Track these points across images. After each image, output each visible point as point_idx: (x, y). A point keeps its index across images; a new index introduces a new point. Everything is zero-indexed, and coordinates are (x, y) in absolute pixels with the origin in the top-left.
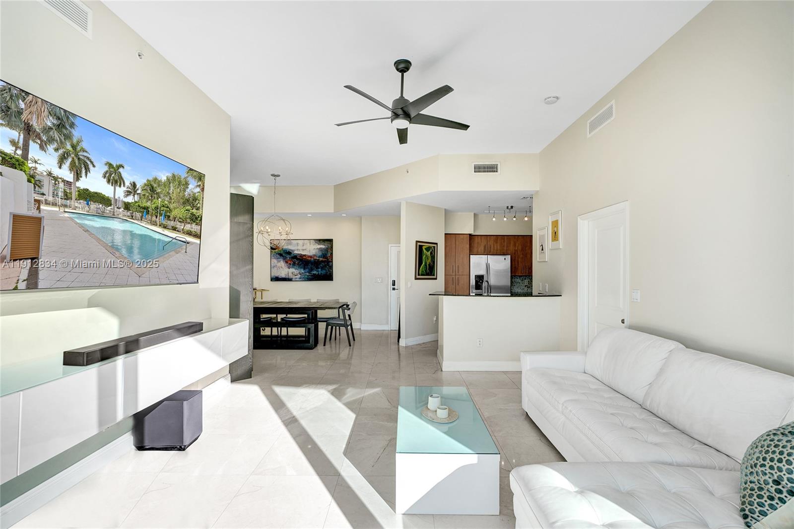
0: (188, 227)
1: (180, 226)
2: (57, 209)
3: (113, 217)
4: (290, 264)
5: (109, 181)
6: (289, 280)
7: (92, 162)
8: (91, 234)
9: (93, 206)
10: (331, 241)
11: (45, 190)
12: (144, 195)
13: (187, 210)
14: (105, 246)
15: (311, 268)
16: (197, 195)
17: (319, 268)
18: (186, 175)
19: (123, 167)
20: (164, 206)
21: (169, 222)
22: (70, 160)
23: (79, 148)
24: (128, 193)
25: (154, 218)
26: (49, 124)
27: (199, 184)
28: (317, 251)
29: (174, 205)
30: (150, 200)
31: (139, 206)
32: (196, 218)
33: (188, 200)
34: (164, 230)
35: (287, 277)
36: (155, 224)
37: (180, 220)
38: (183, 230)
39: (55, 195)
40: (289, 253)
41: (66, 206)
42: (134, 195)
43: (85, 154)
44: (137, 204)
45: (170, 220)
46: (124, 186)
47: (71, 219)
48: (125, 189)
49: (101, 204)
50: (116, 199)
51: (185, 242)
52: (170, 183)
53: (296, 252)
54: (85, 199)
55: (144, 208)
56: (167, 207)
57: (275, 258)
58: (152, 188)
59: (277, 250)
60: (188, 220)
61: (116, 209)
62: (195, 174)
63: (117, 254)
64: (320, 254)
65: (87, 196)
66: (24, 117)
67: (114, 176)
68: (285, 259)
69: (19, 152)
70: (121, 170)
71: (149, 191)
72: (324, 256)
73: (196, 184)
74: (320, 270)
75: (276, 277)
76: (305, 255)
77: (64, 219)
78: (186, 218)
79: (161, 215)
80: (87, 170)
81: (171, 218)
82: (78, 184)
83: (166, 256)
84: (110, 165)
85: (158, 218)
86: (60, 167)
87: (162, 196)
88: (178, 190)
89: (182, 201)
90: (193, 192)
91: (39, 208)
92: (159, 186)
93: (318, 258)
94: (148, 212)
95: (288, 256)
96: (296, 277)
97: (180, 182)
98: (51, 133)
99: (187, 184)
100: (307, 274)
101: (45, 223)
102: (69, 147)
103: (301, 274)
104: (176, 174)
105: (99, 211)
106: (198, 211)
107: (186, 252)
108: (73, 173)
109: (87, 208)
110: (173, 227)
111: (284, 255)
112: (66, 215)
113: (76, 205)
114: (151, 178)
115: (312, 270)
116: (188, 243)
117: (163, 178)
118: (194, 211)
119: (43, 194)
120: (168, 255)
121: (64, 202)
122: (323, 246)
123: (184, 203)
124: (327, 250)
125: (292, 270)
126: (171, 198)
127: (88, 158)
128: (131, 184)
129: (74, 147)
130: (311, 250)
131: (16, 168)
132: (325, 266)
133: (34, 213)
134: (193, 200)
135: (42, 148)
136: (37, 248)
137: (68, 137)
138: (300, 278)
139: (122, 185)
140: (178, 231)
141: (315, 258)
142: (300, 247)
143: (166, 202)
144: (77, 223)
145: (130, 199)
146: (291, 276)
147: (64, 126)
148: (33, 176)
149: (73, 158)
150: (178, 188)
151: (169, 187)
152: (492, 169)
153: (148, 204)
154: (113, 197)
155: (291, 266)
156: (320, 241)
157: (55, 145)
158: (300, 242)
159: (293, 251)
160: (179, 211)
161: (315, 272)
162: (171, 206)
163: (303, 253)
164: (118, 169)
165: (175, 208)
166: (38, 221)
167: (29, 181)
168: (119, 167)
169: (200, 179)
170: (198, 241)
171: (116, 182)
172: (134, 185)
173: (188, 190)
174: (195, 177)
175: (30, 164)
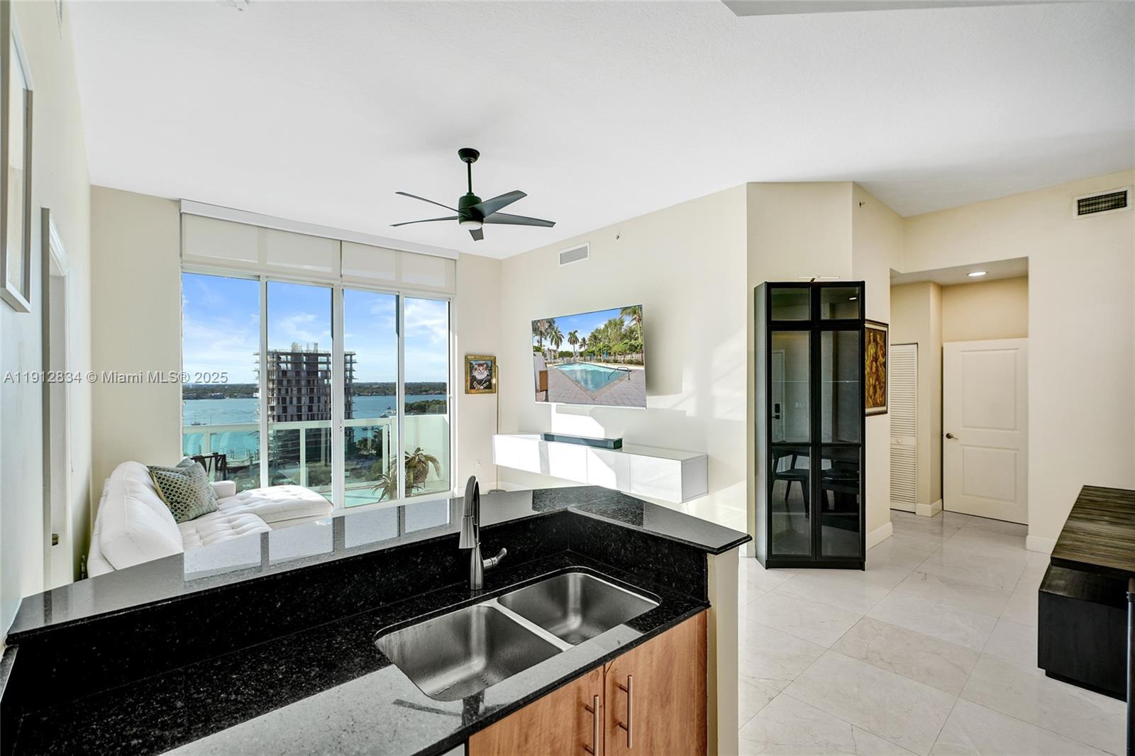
0: (628, 357)
1: (619, 358)
3: (575, 363)
5: (570, 343)
7: (563, 336)
9: (565, 359)
11: (547, 357)
12: (592, 344)
13: (625, 343)
14: (573, 381)
20: (606, 346)
21: (610, 357)
22: (554, 339)
24: (581, 346)
25: (599, 357)
29: (614, 342)
30: (596, 345)
32: (636, 348)
33: (625, 335)
34: (607, 363)
37: (620, 352)
38: (623, 359)
39: (551, 358)
41: (555, 363)
42: (586, 346)
43: (560, 333)
44: (588, 351)
45: (612, 355)
48: (579, 344)
49: (568, 357)
50: (576, 352)
51: (627, 371)
52: (609, 328)
55: (591, 352)
56: (609, 346)
58: (595, 338)
60: (628, 352)
61: (576, 358)
62: (629, 311)
65: (563, 355)
66: (540, 329)
67: (573, 340)
69: (539, 344)
70: (576, 334)
71: (594, 340)
73: (633, 319)
77: (555, 369)
78: (625, 350)
79: (604, 354)
80: (561, 341)
81: (612, 353)
84: (570, 333)
85: (602, 356)
87: (604, 339)
88: (616, 330)
89: (619, 338)
90: (630, 326)
91: (546, 366)
92: (600, 333)
97: (617, 324)
99: (622, 323)
101: (549, 372)
104: (611, 319)
105: (568, 361)
107: (629, 379)
110: (614, 359)
112: (555, 367)
114: (593, 331)
116: (630, 371)
117: (602, 327)
118: (633, 342)
119: (547, 359)
120: (613, 383)
121: (554, 361)
123: (622, 339)
126: (610, 339)
127: (561, 335)
129: (555, 332)
131: (539, 352)
133: (545, 369)
134: (631, 332)
135: (545, 339)
136: (547, 385)
137: (553, 329)
139: (578, 342)
140: (618, 361)
143: (607, 343)
145: (583, 349)
147: (551, 325)
148: (544, 353)
149: (556, 338)
150: (616, 328)
151: (608, 331)
153: (594, 348)
154: (574, 351)
165: (614, 346)
166: (546, 372)
167: (543, 355)
168: (575, 333)
169: (635, 313)
170: (642, 368)
171: (574, 342)
172: (584, 340)
173: (624, 327)
174: (629, 314)
175: (543, 348)
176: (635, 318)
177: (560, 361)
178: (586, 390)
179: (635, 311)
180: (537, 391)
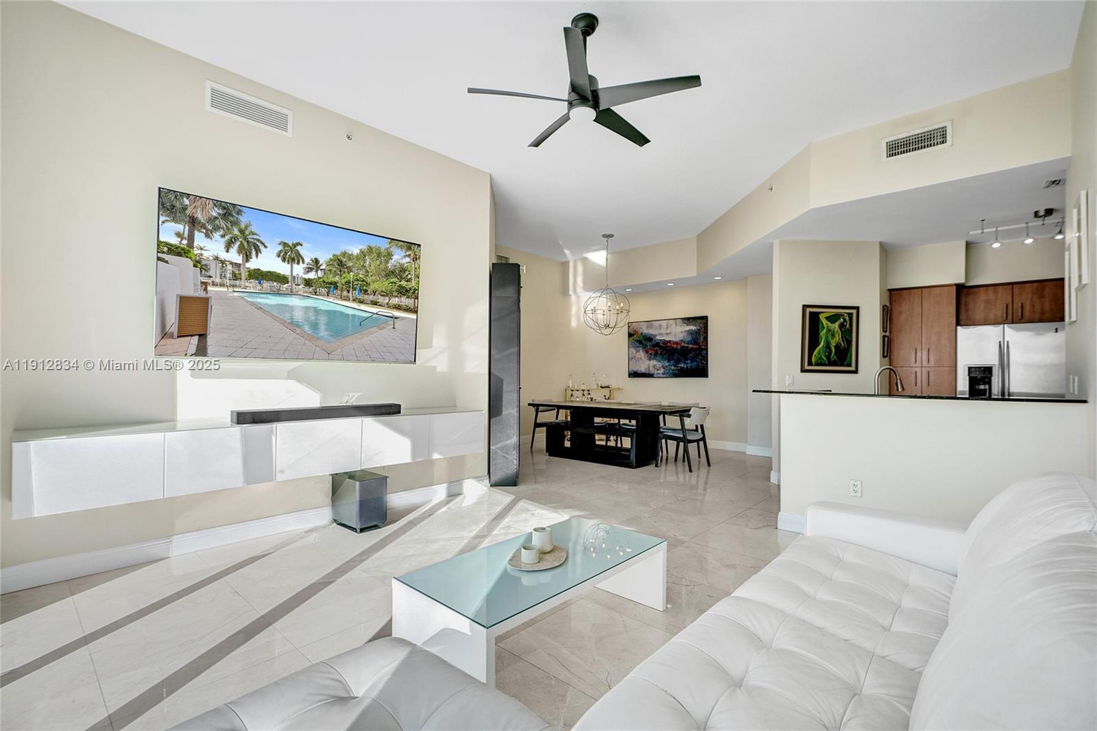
0: (395, 301)
1: (381, 299)
2: (225, 289)
3: (291, 293)
4: (651, 354)
5: (284, 260)
6: (650, 376)
7: (263, 244)
8: (265, 311)
9: (266, 284)
10: (705, 319)
11: (211, 273)
12: (330, 270)
13: (392, 283)
14: (283, 322)
15: (678, 359)
16: (405, 265)
17: (687, 359)
18: (389, 246)
19: (301, 245)
20: (358, 280)
21: (366, 296)
22: (238, 243)
23: (247, 232)
24: (309, 270)
25: (345, 293)
26: (214, 214)
27: (408, 253)
28: (685, 334)
29: (373, 278)
30: (338, 274)
31: (324, 282)
32: (407, 291)
33: (393, 272)
34: (360, 304)
35: (648, 372)
36: (347, 299)
37: (382, 293)
38: (387, 304)
39: (223, 277)
40: (649, 339)
41: (234, 286)
42: (317, 271)
43: (255, 237)
44: (321, 280)
45: (368, 294)
46: (303, 262)
47: (242, 298)
48: (305, 266)
49: (275, 281)
50: (294, 277)
51: (392, 318)
52: (365, 256)
53: (658, 338)
54: (257, 278)
55: (331, 283)
56: (363, 281)
57: (633, 347)
58: (340, 263)
59: (635, 336)
60: (395, 294)
61: (294, 285)
62: (401, 244)
63: (298, 330)
64: (689, 338)
65: (258, 275)
66: (188, 212)
67: (290, 254)
68: (644, 347)
69: (185, 242)
70: (298, 248)
71: (337, 266)
72: (695, 342)
73: (404, 254)
74: (689, 362)
75: (635, 372)
76: (669, 342)
77: (234, 298)
78: (391, 292)
79: (354, 289)
80: (258, 251)
81: (369, 292)
82: (247, 265)
83: (364, 332)
84: (285, 244)
85: (351, 292)
86: (227, 251)
87: (354, 269)
88: (378, 262)
89: (383, 273)
90: (399, 263)
91: (206, 289)
92: (350, 260)
93: (686, 345)
94: (336, 287)
95: (649, 344)
96: (659, 372)
97: (379, 255)
98: (217, 222)
99: (390, 255)
100: (673, 367)
101: (212, 302)
102: (236, 232)
103: (664, 368)
104: (372, 245)
105: (274, 289)
106: (409, 283)
107: (394, 328)
108: (241, 255)
109: (259, 287)
110: (372, 301)
111: (644, 342)
112: (236, 294)
113: (247, 284)
114: (338, 253)
115: (678, 362)
116: (396, 318)
117: (355, 251)
118: (403, 283)
119: (210, 277)
120: (367, 331)
121: (233, 282)
122: (693, 328)
123: (387, 276)
124: (698, 332)
125: (653, 362)
126: (367, 271)
127: (258, 240)
128: (312, 260)
129: (241, 231)
130: (678, 334)
131: (181, 256)
132: (697, 356)
133: (201, 294)
134: (401, 271)
135: (207, 236)
136: (205, 325)
137: (235, 223)
138: (663, 374)
139: (301, 262)
140: (380, 305)
141: (683, 344)
142: (663, 331)
143: (361, 276)
144: (248, 302)
145: (312, 275)
146: (652, 371)
147: (230, 214)
148: (199, 262)
149: (241, 242)
150: (377, 260)
151: (365, 261)
152: (932, 139)
153: (337, 279)
154: (290, 274)
155: (653, 357)
156: (688, 320)
157: (222, 232)
158: (664, 323)
159: (655, 336)
160: (382, 285)
161: (682, 365)
162: (369, 280)
163: (667, 338)
164: (295, 247)
165: (374, 282)
166: (206, 301)
167: (195, 266)
168: (296, 245)
169: (410, 249)
170: (413, 316)
171: (293, 260)
172: (316, 261)
173: (392, 261)
174: (401, 247)
175: (196, 252)
176: (409, 255)
177: (252, 285)
178: (314, 338)
179: (411, 247)
180: (165, 334)
